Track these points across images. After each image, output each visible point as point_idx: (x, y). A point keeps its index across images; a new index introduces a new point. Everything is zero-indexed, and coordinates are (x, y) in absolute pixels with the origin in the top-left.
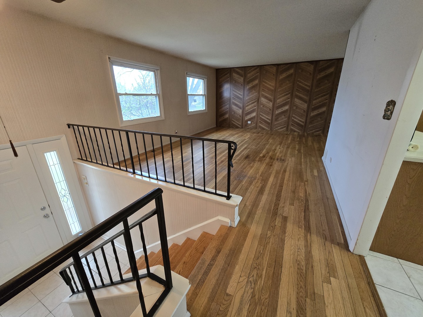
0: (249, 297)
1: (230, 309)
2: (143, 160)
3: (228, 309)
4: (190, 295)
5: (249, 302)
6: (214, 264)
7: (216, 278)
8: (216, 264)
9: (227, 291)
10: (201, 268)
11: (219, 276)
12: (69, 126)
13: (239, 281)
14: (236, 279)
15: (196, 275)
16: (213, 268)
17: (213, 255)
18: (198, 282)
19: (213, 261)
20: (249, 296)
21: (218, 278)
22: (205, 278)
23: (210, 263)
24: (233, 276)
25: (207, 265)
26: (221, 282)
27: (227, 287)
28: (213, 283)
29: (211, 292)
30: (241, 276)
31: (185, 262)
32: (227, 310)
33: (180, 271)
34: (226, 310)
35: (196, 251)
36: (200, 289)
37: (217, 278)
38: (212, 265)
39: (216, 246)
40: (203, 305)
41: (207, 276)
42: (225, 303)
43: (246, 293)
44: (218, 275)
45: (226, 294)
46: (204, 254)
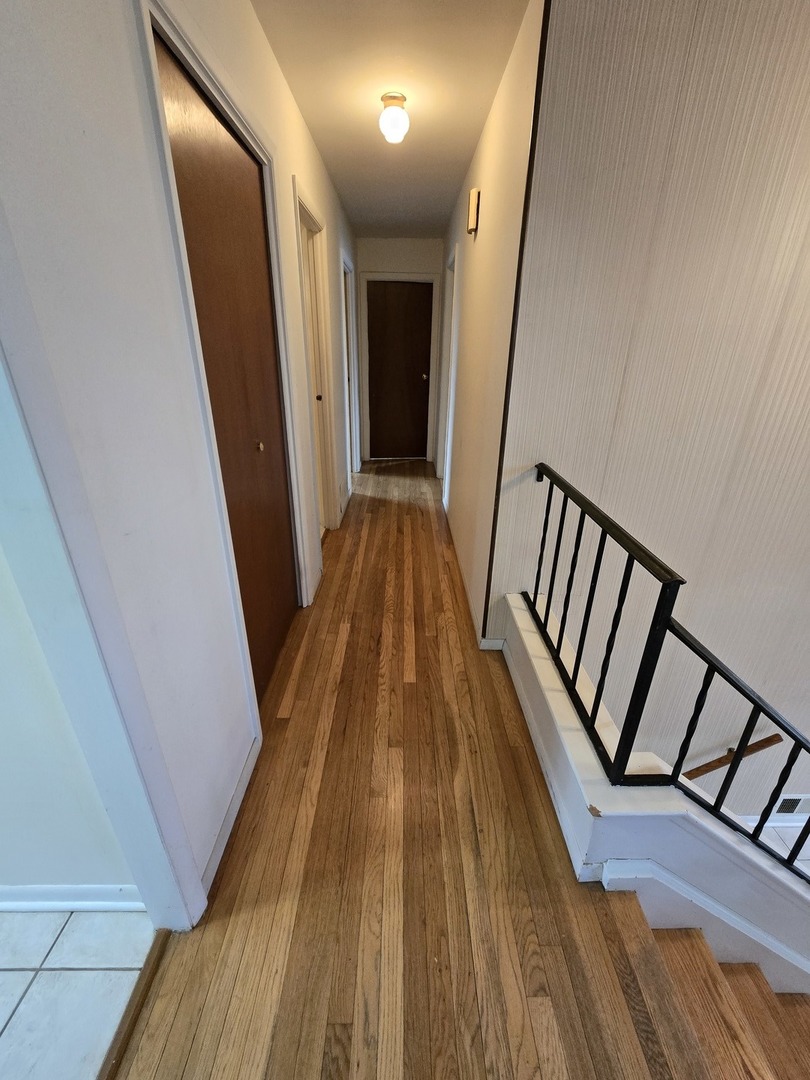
0: (487, 1022)
1: (514, 950)
3: (519, 947)
5: (482, 1007)
7: (607, 1034)
9: (551, 1003)
15: (662, 998)
20: (487, 1026)
21: (601, 1038)
22: (634, 1009)
26: (584, 1026)
29: (582, 970)
32: (519, 944)
34: (523, 942)
36: (615, 960)
42: (533, 962)
43: (500, 1034)
44: (610, 1048)
45: (548, 992)
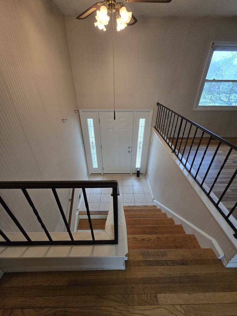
1: (147, 307)
2: (196, 144)
3: (146, 304)
4: (136, 260)
6: (169, 266)
8: (171, 267)
9: (158, 295)
10: (158, 255)
11: (164, 278)
12: (158, 104)
13: (175, 306)
14: (174, 299)
16: (165, 267)
17: (176, 259)
18: (147, 260)
19: (171, 263)
22: (154, 264)
23: (167, 261)
24: (175, 294)
25: (164, 259)
26: (161, 283)
27: (161, 293)
28: (155, 274)
30: (182, 306)
31: (159, 238)
33: (151, 239)
34: (145, 302)
35: (173, 240)
36: (144, 265)
37: (161, 277)
38: (168, 265)
39: (186, 257)
40: (136, 276)
41: (157, 265)
42: (149, 298)
44: (164, 276)
45: (155, 295)
46: (170, 251)
